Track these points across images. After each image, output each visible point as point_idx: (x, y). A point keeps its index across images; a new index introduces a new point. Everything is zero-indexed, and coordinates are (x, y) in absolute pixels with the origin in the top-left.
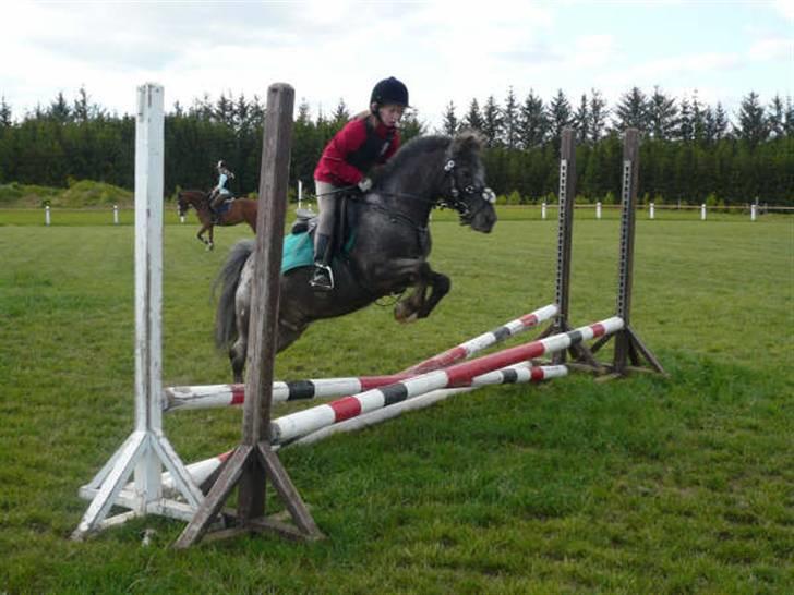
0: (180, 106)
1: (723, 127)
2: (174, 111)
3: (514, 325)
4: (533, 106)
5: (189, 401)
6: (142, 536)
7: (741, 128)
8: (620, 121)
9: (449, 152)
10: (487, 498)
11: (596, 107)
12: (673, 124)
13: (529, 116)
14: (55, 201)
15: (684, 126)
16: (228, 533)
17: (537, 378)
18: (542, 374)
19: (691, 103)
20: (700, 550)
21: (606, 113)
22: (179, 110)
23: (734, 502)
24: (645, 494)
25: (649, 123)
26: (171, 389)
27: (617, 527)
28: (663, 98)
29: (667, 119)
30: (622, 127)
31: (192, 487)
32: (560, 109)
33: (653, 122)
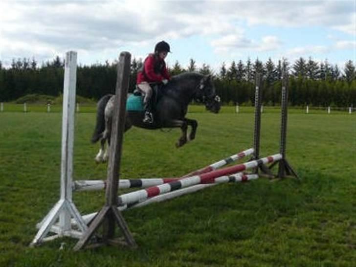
0: (108, 62)
1: (338, 75)
2: (106, 64)
3: (234, 157)
4: (258, 64)
5: (84, 187)
6: (60, 246)
7: (345, 75)
8: (295, 71)
9: (202, 81)
10: (213, 231)
11: (285, 65)
12: (317, 73)
13: (257, 69)
14: (53, 102)
15: (322, 74)
16: (97, 245)
17: (244, 180)
18: (247, 178)
19: (325, 64)
20: (302, 254)
21: (289, 68)
22: (108, 64)
23: (321, 234)
24: (283, 230)
25: (307, 72)
26: (77, 182)
27: (268, 244)
28: (313, 62)
29: (315, 71)
30: (296, 74)
31: (83, 225)
32: (270, 66)
33: (309, 72)
